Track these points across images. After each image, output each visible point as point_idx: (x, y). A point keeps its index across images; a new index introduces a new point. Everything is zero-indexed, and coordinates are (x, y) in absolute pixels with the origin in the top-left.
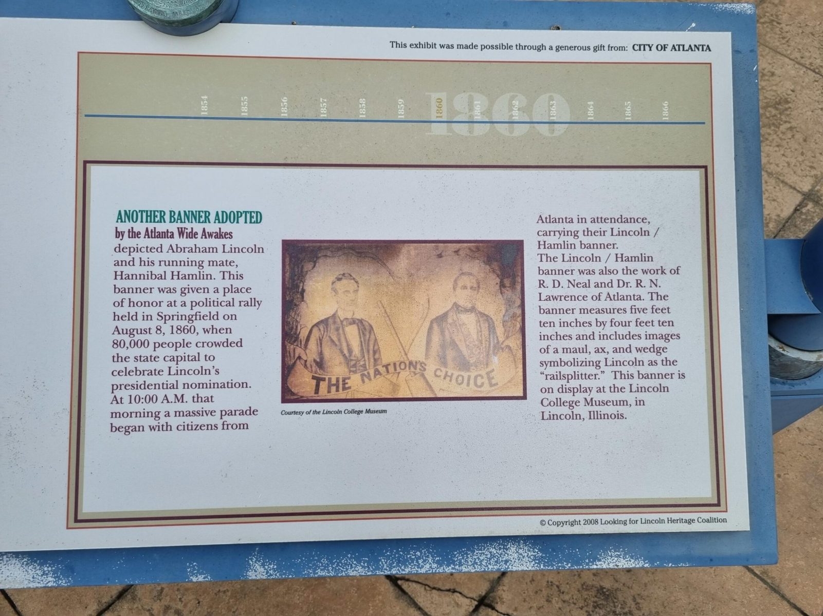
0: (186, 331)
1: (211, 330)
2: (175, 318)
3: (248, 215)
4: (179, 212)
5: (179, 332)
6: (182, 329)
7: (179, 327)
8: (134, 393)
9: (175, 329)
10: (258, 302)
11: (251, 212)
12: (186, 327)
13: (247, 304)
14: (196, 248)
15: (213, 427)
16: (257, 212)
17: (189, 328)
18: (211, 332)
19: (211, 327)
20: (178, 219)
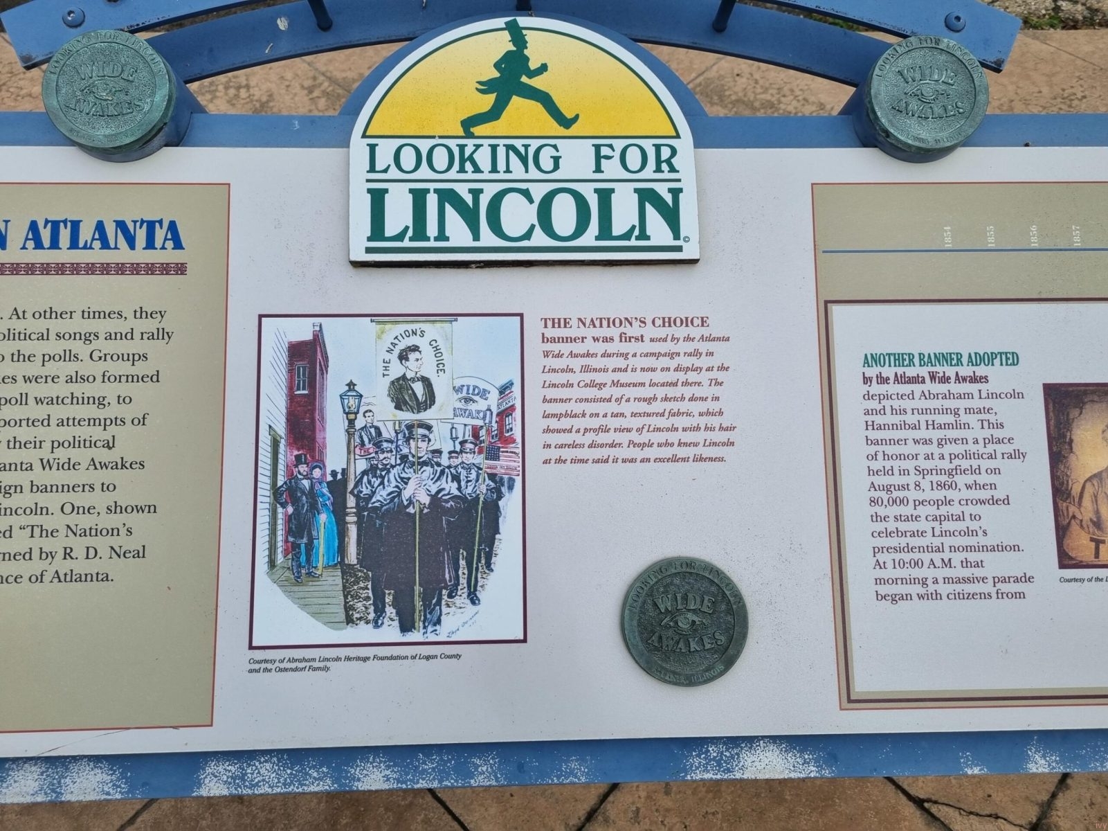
0: (947, 487)
1: (974, 485)
2: (934, 472)
3: (1004, 357)
4: (929, 354)
5: (939, 488)
6: (942, 485)
7: (939, 483)
8: (898, 556)
9: (935, 485)
10: (1022, 453)
11: (1006, 353)
12: (946, 483)
13: (1010, 457)
14: (950, 394)
15: (987, 596)
16: (1013, 353)
17: (949, 484)
18: (974, 487)
19: (974, 483)
20: (928, 362)
